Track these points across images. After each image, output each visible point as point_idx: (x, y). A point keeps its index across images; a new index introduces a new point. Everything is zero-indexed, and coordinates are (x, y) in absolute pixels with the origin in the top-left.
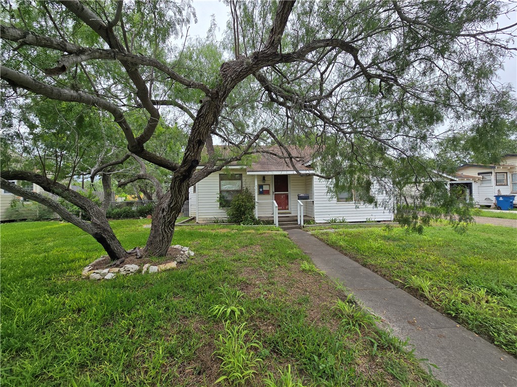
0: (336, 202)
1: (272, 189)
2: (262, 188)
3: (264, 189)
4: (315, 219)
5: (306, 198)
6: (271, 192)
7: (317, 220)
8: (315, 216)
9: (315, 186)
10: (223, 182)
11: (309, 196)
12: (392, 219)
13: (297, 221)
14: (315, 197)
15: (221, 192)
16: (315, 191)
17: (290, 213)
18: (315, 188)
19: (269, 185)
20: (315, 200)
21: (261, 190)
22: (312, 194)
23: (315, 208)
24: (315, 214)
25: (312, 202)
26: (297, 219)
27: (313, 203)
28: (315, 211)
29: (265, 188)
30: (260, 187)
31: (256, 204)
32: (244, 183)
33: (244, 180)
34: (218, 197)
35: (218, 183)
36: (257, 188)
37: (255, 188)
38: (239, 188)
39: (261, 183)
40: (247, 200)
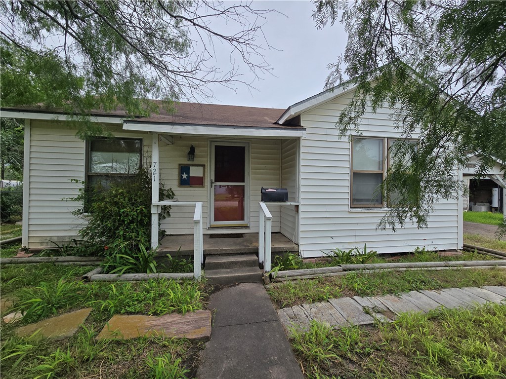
0: (347, 208)
1: (210, 175)
2: (188, 173)
3: (191, 175)
4: (301, 248)
5: (281, 197)
6: (207, 182)
7: (307, 250)
8: (301, 242)
9: (302, 169)
10: (97, 156)
11: (287, 194)
12: (460, 246)
13: (257, 254)
14: (302, 196)
15: (90, 177)
16: (302, 182)
17: (247, 227)
18: (302, 176)
19: (204, 166)
20: (302, 202)
21: (185, 176)
22: (295, 187)
23: (301, 222)
24: (301, 235)
25: (294, 208)
26: (258, 249)
27: (297, 211)
28: (301, 228)
29: (195, 172)
30: (184, 169)
31: (154, 210)
32: (144, 160)
33: (145, 154)
34: (80, 190)
35: (83, 157)
36: (157, 167)
37: (152, 168)
38: (134, 170)
39: (185, 161)
40: (130, 200)
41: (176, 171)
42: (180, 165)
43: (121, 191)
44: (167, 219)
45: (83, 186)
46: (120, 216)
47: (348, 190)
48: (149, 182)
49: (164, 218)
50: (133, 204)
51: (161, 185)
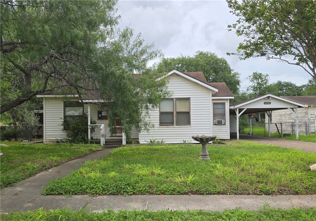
0: (158, 126)
2: (101, 114)
4: (140, 141)
6: (109, 118)
7: (142, 142)
8: (140, 138)
10: (67, 109)
15: (65, 117)
21: (100, 115)
24: (140, 136)
28: (140, 133)
29: (104, 114)
30: (100, 113)
31: (89, 127)
32: (85, 110)
33: (85, 107)
34: (62, 122)
35: (63, 109)
36: (89, 113)
37: (88, 113)
38: (81, 114)
39: (100, 110)
40: (82, 124)
41: (97, 114)
42: (98, 111)
43: (79, 121)
44: (94, 133)
45: (63, 120)
46: (79, 129)
47: (158, 119)
48: (87, 118)
49: (92, 132)
50: (82, 125)
51: (91, 119)
